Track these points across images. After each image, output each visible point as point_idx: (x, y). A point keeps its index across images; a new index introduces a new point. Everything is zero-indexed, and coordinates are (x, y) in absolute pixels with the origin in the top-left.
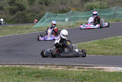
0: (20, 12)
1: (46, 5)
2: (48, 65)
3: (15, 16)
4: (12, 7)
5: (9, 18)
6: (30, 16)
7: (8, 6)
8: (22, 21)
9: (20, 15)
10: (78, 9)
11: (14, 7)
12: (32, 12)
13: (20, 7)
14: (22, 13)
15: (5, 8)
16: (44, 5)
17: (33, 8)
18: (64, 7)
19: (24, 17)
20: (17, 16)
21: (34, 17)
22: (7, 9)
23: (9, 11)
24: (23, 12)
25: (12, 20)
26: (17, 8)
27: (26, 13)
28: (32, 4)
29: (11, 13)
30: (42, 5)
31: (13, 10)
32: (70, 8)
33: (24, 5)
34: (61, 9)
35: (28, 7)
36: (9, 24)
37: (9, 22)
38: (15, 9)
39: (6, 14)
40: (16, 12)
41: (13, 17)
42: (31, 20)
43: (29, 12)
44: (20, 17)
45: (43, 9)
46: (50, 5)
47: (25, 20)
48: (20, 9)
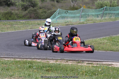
0: (32, 8)
1: (57, 2)
2: (58, 59)
3: (27, 12)
4: (24, 3)
5: (21, 14)
6: (42, 13)
7: (21, 3)
8: (34, 17)
9: (32, 11)
10: (89, 6)
11: (26, 4)
12: (44, 9)
13: (32, 4)
14: (34, 9)
15: (17, 4)
16: (55, 2)
17: (44, 4)
18: (75, 4)
19: (36, 13)
20: (28, 12)
21: (46, 13)
22: (19, 5)
23: (21, 7)
24: (35, 8)
25: (24, 15)
26: (29, 4)
27: (38, 9)
28: (44, 1)
29: (23, 9)
31: (25, 6)
32: (81, 5)
33: (36, 2)
34: (72, 6)
35: (40, 4)
36: (21, 19)
37: (21, 18)
39: (18, 10)
40: (28, 8)
41: (25, 13)
42: (43, 16)
43: (40, 8)
44: (32, 13)
45: (54, 6)
46: (61, 2)
47: (37, 16)
48: (32, 5)
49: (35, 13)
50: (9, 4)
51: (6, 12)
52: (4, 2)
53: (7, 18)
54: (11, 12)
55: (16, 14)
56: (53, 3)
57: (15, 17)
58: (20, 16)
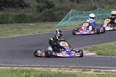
0: (47, 9)
1: (78, 2)
3: (42, 14)
5: (36, 17)
6: (59, 15)
8: (50, 19)
9: (47, 13)
10: (113, 6)
12: (62, 10)
13: (49, 4)
14: (49, 10)
15: (32, 5)
16: (75, 2)
17: (63, 5)
18: (97, 5)
19: (52, 16)
21: (63, 15)
22: (34, 6)
23: (37, 9)
24: (51, 10)
25: (39, 18)
26: (45, 6)
27: (54, 11)
28: (62, 1)
30: (73, 2)
31: (41, 8)
32: (104, 5)
33: (52, 3)
34: (94, 6)
37: (35, 21)
38: (43, 7)
39: (32, 12)
40: (43, 10)
41: (40, 16)
43: (58, 10)
44: (47, 15)
45: (74, 7)
46: (82, 2)
47: (53, 18)
48: (48, 6)
49: (51, 14)
50: (23, 5)
51: (18, 14)
52: (17, 3)
53: (19, 21)
54: (24, 14)
55: (30, 17)
56: (72, 3)
57: (29, 19)
58: (34, 19)
